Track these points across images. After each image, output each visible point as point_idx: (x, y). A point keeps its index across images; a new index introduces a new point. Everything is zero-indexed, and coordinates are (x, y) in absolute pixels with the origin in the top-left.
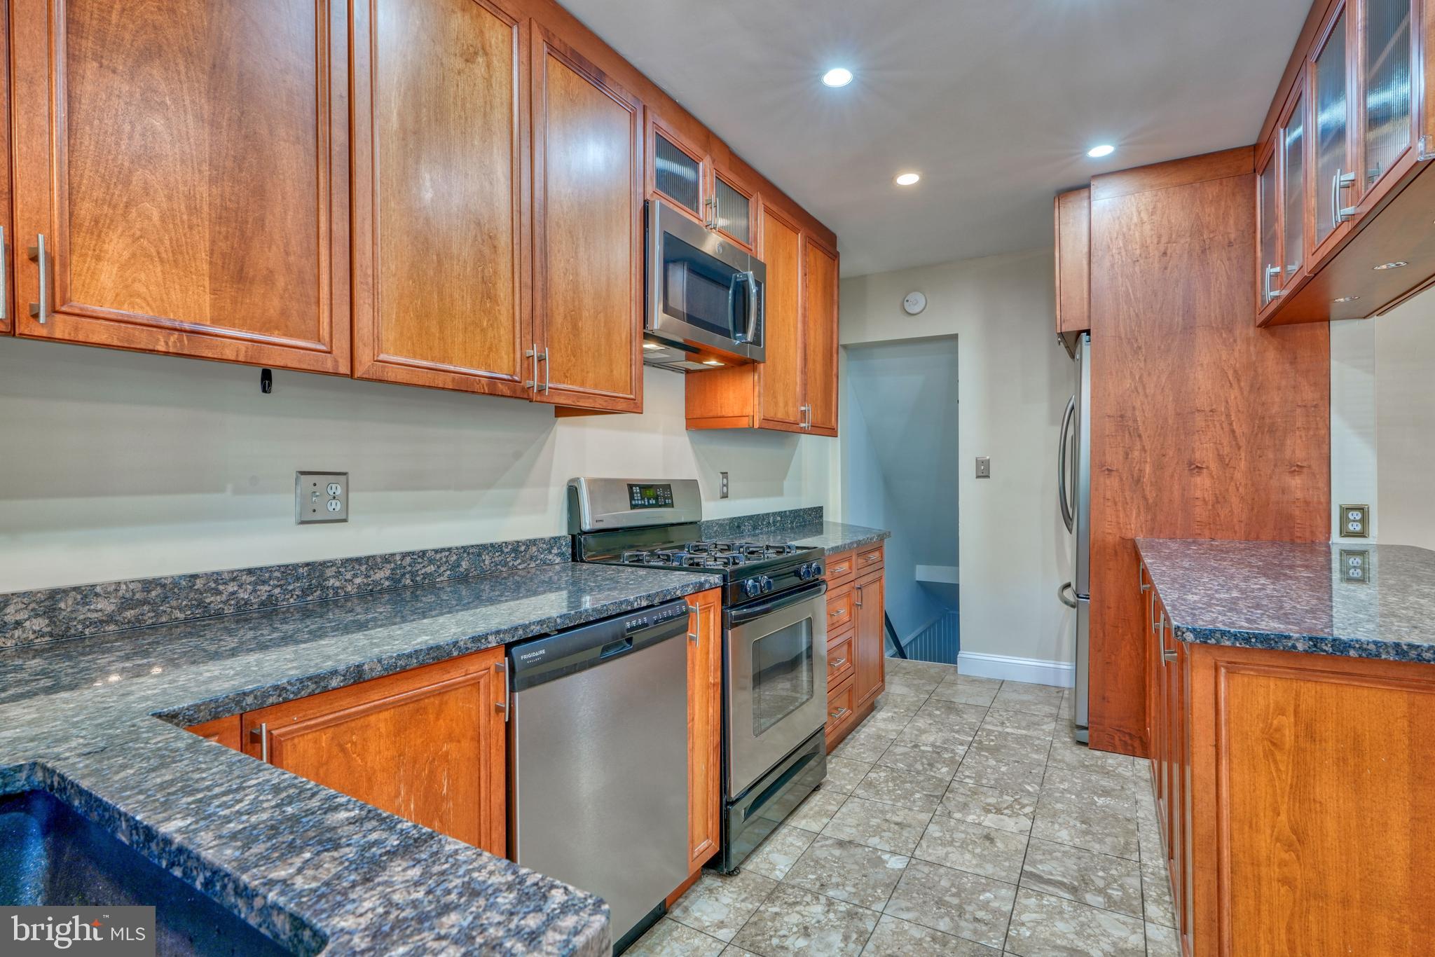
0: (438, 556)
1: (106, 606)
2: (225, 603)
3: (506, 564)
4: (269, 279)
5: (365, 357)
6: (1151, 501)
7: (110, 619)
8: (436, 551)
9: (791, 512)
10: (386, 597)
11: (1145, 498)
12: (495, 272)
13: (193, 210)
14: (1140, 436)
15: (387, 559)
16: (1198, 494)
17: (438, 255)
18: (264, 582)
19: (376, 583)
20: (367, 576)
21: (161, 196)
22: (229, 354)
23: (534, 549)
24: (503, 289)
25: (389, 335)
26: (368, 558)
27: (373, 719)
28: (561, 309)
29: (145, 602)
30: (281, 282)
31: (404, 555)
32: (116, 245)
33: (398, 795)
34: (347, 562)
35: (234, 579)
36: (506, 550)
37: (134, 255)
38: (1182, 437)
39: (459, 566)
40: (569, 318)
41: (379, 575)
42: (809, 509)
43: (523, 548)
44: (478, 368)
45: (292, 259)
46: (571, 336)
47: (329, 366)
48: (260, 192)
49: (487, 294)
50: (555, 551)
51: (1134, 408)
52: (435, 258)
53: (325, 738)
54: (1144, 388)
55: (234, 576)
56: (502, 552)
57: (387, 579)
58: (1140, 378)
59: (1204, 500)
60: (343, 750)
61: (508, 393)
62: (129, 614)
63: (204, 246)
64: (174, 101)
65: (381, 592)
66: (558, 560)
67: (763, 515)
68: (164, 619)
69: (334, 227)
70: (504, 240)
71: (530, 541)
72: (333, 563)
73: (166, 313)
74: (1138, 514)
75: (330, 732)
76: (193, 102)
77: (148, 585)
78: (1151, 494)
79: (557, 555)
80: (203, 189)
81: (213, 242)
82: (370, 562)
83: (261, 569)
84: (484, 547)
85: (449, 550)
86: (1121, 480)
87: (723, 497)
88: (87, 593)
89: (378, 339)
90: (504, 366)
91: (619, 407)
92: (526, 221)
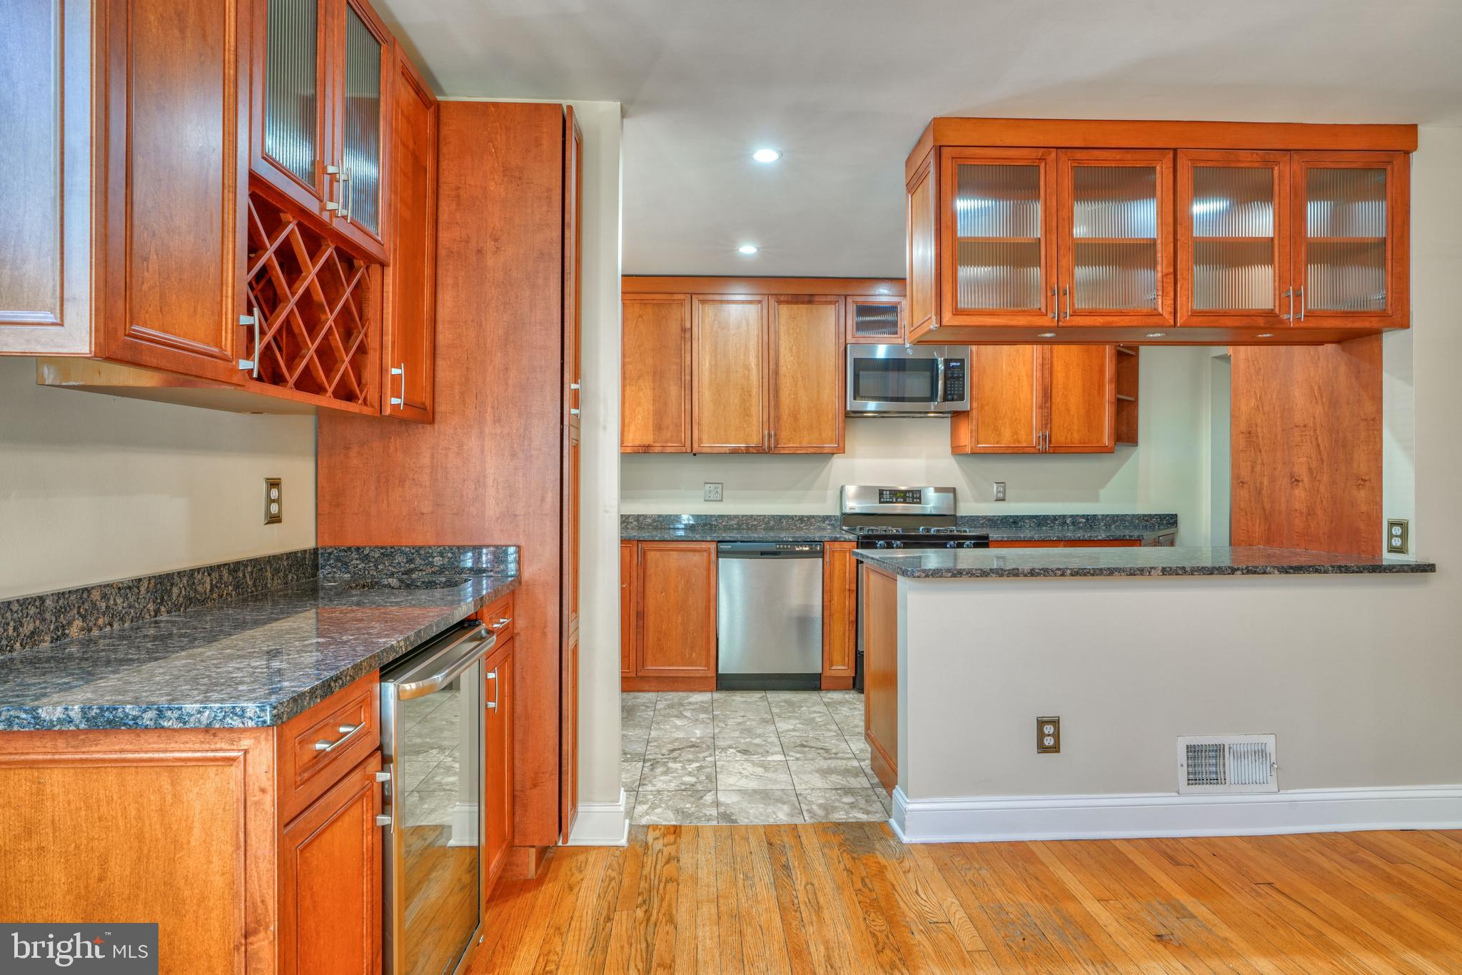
0: (759, 518)
1: (649, 521)
3: (795, 525)
4: (668, 427)
5: (695, 446)
6: (1267, 512)
7: (650, 525)
8: (758, 516)
10: (736, 532)
11: (1264, 509)
12: (751, 405)
13: (649, 414)
14: (1260, 451)
15: (736, 517)
16: (1297, 506)
19: (732, 525)
20: (728, 522)
22: (656, 451)
23: (813, 520)
24: (754, 411)
25: (705, 438)
26: (728, 515)
27: (671, 553)
28: (787, 412)
29: (658, 521)
30: (671, 428)
31: (743, 516)
33: (678, 577)
34: (719, 516)
36: (796, 519)
38: (1286, 452)
39: (770, 523)
40: (792, 415)
41: (732, 523)
42: (1145, 516)
43: (806, 519)
44: (742, 443)
45: (674, 420)
46: (793, 423)
47: (684, 450)
48: (666, 404)
49: (746, 413)
50: (828, 522)
51: (1256, 425)
52: (723, 407)
53: (658, 554)
54: (1263, 407)
56: (793, 520)
57: (736, 523)
58: (1260, 397)
59: (1301, 512)
60: (662, 559)
61: (756, 451)
62: (655, 524)
63: (651, 423)
65: (733, 529)
66: (830, 527)
67: (1055, 517)
68: (663, 527)
70: (755, 391)
71: (811, 516)
72: (714, 516)
73: (642, 442)
74: (1260, 525)
76: (649, 385)
77: (659, 516)
78: (1268, 506)
79: (829, 525)
80: (651, 408)
81: (654, 421)
82: (730, 517)
84: (783, 516)
85: (764, 516)
86: (1250, 492)
87: (998, 500)
88: (645, 517)
89: (700, 440)
90: (754, 441)
91: (825, 451)
92: (766, 380)
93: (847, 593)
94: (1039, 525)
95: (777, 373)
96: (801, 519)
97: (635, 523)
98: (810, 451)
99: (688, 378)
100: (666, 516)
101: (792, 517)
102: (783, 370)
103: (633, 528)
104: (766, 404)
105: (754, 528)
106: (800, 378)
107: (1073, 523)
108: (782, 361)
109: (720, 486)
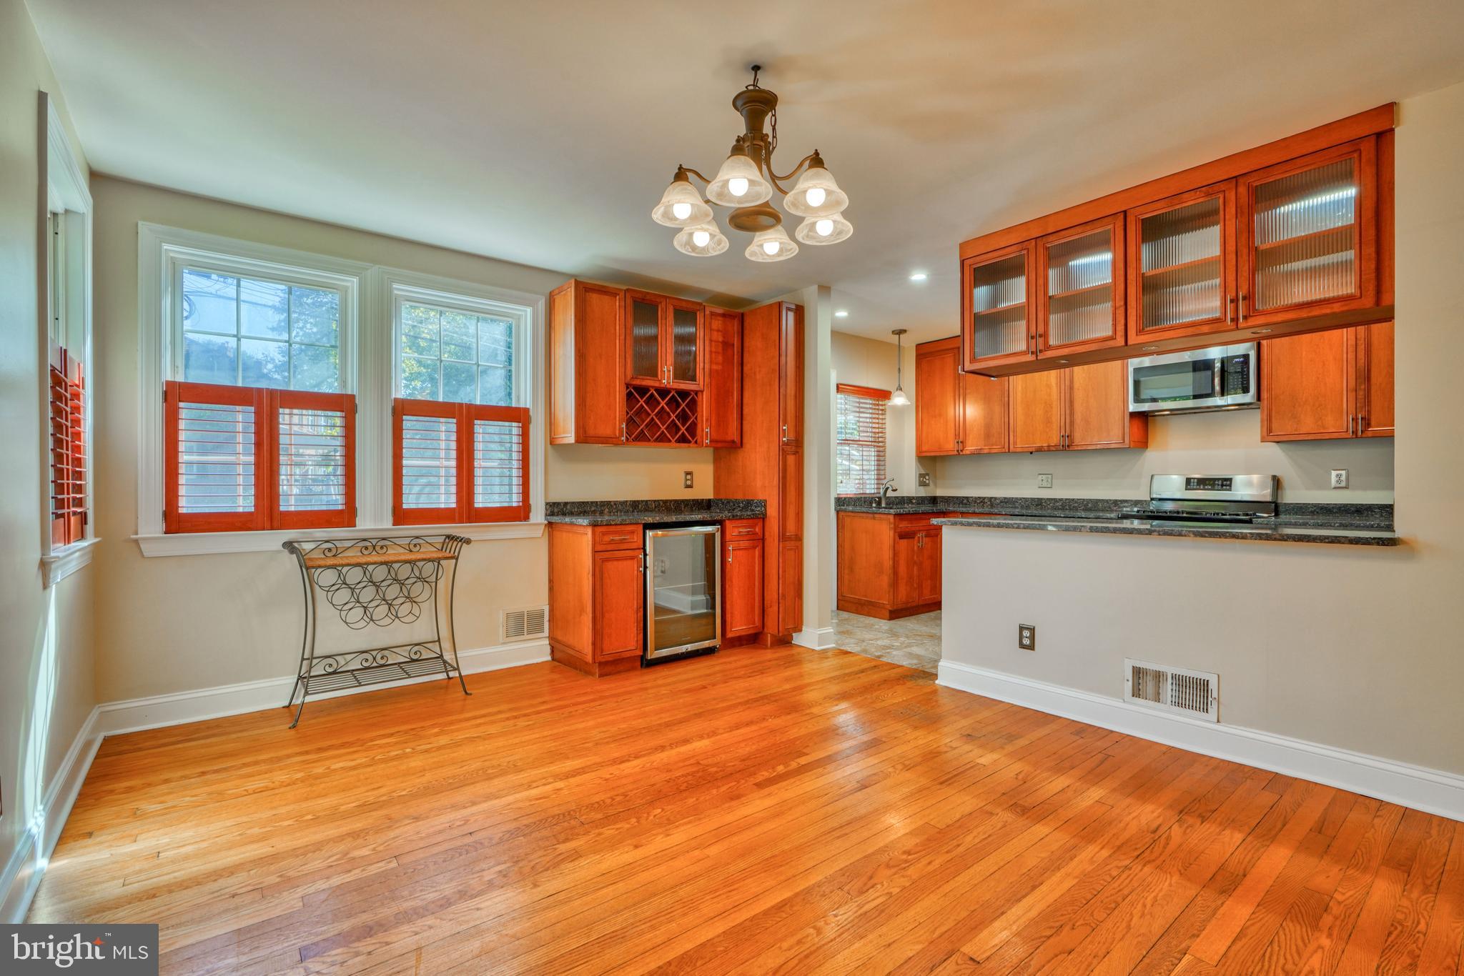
0: (1079, 501)
3: (1110, 508)
4: (992, 435)
5: (1011, 447)
8: (1079, 499)
10: (1060, 511)
12: (1051, 414)
15: (1061, 500)
17: (1032, 416)
18: (1027, 502)
19: (1056, 506)
20: (1054, 504)
22: (987, 453)
24: (1053, 418)
25: (1018, 441)
28: (1080, 416)
30: (995, 433)
31: (1067, 499)
32: (971, 437)
36: (1110, 503)
37: (973, 437)
39: (1088, 505)
40: (1083, 417)
41: (1058, 504)
43: (1119, 503)
44: (1044, 443)
46: (1085, 425)
47: (1004, 451)
48: (992, 419)
49: (1048, 420)
50: (1139, 506)
52: (1031, 418)
55: (1021, 499)
56: (1108, 503)
57: (1060, 506)
61: (1055, 448)
63: (983, 434)
65: (1058, 509)
70: (1054, 403)
71: (1123, 500)
73: (977, 447)
77: (1005, 498)
81: (984, 432)
82: (1055, 500)
83: (1026, 498)
84: (1099, 500)
85: (1084, 499)
87: (1341, 487)
88: (996, 498)
89: (1015, 443)
90: (1055, 440)
91: (1112, 447)
92: (1063, 395)
95: (1071, 388)
98: (1099, 447)
99: (1006, 399)
100: (1011, 499)
101: (1107, 501)
102: (1076, 385)
104: (1063, 414)
105: (1076, 509)
106: (1091, 390)
108: (1075, 378)
109: (1050, 476)
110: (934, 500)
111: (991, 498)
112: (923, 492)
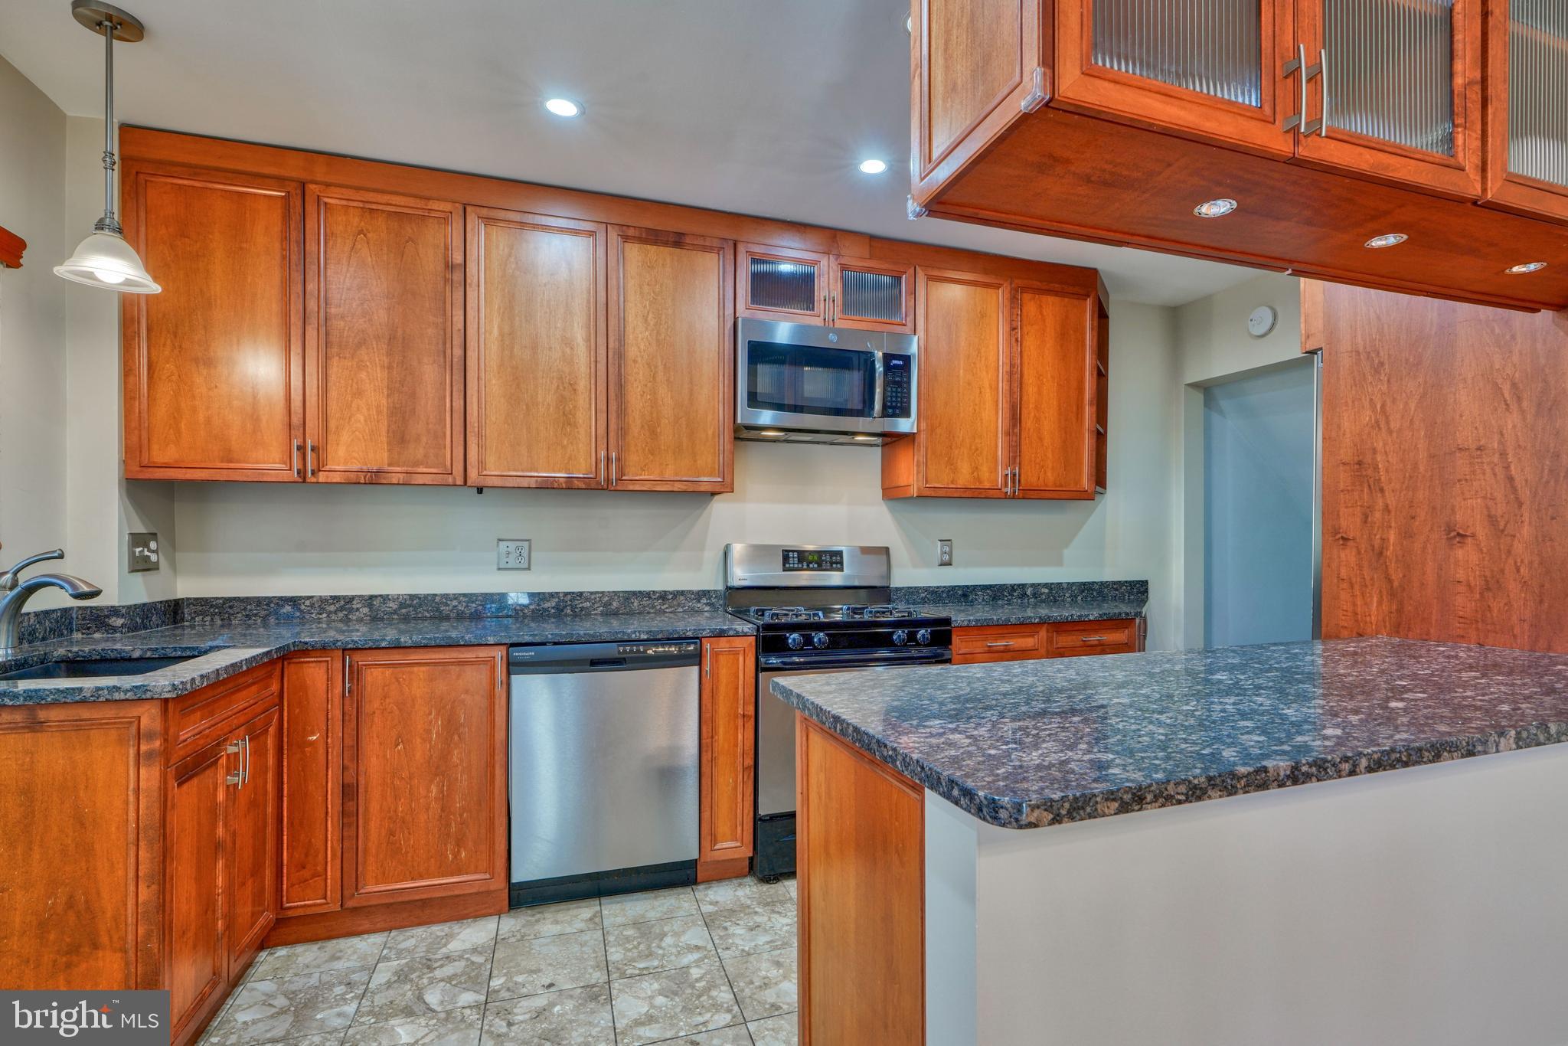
0: (593, 597)
1: (393, 605)
2: (451, 611)
3: (653, 607)
4: (418, 439)
5: (473, 473)
6: (1396, 584)
7: (395, 612)
8: (592, 593)
9: (1071, 585)
10: (553, 620)
11: (1390, 581)
12: (575, 407)
13: (379, 412)
14: (1382, 490)
15: (552, 595)
16: (1461, 575)
17: (527, 405)
18: (473, 602)
19: (545, 610)
20: (538, 605)
21: (365, 411)
22: (395, 481)
23: (682, 598)
24: (581, 417)
25: (490, 459)
26: (539, 593)
27: (416, 669)
28: (638, 422)
29: (411, 606)
30: (424, 439)
31: (566, 594)
32: (345, 437)
33: (430, 714)
35: (455, 599)
36: (654, 597)
37: (352, 440)
38: (1438, 491)
39: (611, 604)
40: (646, 427)
41: (547, 605)
42: (1114, 583)
43: (670, 597)
44: (559, 472)
45: (430, 426)
46: (649, 440)
47: (450, 480)
48: (413, 395)
49: (566, 420)
50: (704, 601)
51: (1374, 451)
52: (524, 407)
53: (388, 672)
54: (1388, 423)
55: (456, 597)
56: (650, 598)
57: (553, 608)
58: (1383, 406)
59: (1469, 585)
60: (398, 681)
61: (584, 486)
62: (404, 611)
63: (384, 429)
64: (371, 363)
65: (548, 616)
66: (707, 608)
67: (1013, 586)
68: (420, 616)
69: (454, 404)
70: (582, 384)
71: (678, 591)
73: (366, 464)
74: (1380, 603)
75: (391, 670)
76: (380, 360)
77: (412, 597)
78: (1396, 576)
79: (707, 604)
80: (384, 402)
81: (389, 426)
82: (541, 596)
83: (471, 594)
84: (634, 593)
85: (602, 593)
86: (1359, 553)
87: (943, 564)
88: (385, 598)
89: (482, 464)
90: (581, 469)
91: (702, 489)
92: (602, 366)
93: (740, 722)
94: (994, 598)
95: (621, 355)
96: (663, 596)
97: (365, 610)
98: (677, 487)
99: (458, 352)
100: (426, 596)
101: (648, 595)
102: (632, 352)
103: (360, 620)
104: (602, 406)
105: (580, 614)
106: (661, 368)
107: (1035, 595)
108: (630, 338)
109: (526, 544)
110: (174, 611)
111: (372, 597)
112: (140, 591)
